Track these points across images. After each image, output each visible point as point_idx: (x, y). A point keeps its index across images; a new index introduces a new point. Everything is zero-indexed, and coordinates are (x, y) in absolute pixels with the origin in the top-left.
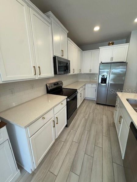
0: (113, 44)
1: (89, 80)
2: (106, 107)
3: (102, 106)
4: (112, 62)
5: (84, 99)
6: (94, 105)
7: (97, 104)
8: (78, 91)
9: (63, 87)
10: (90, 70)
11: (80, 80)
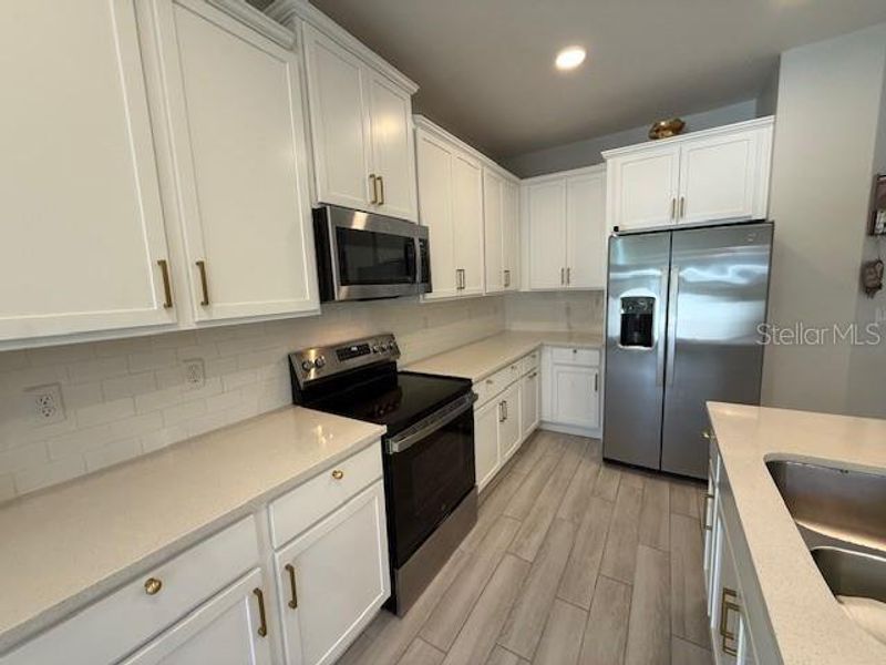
0: (678, 129)
1: (562, 327)
2: (664, 486)
3: (636, 481)
4: (683, 222)
5: (537, 431)
6: (586, 471)
7: (609, 462)
8: (475, 389)
9: (402, 364)
10: (566, 274)
11: (517, 326)
